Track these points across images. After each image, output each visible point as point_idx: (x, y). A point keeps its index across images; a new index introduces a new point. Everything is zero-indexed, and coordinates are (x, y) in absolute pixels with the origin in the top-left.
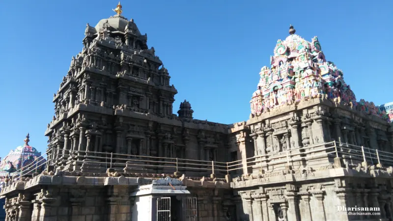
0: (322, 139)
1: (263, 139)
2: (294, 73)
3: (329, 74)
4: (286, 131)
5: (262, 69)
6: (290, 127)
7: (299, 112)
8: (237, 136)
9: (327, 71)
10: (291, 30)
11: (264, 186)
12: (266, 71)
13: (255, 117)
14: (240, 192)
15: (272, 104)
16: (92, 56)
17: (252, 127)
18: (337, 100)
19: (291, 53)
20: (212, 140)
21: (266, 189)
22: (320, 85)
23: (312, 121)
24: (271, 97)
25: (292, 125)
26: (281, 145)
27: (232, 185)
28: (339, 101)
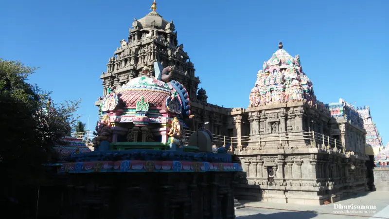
0: (302, 128)
1: (258, 123)
2: (285, 81)
3: (306, 84)
4: (278, 120)
5: (259, 72)
6: (280, 118)
7: (287, 109)
8: (235, 118)
9: (306, 83)
10: (280, 45)
11: (261, 155)
12: (262, 74)
13: (254, 107)
14: (240, 158)
15: (267, 100)
16: (154, 53)
17: (250, 114)
18: (310, 103)
19: (282, 65)
20: (218, 119)
21: (262, 157)
22: (303, 92)
23: (295, 116)
24: (267, 95)
25: (281, 117)
26: (272, 129)
27: (235, 153)
28: (311, 104)
